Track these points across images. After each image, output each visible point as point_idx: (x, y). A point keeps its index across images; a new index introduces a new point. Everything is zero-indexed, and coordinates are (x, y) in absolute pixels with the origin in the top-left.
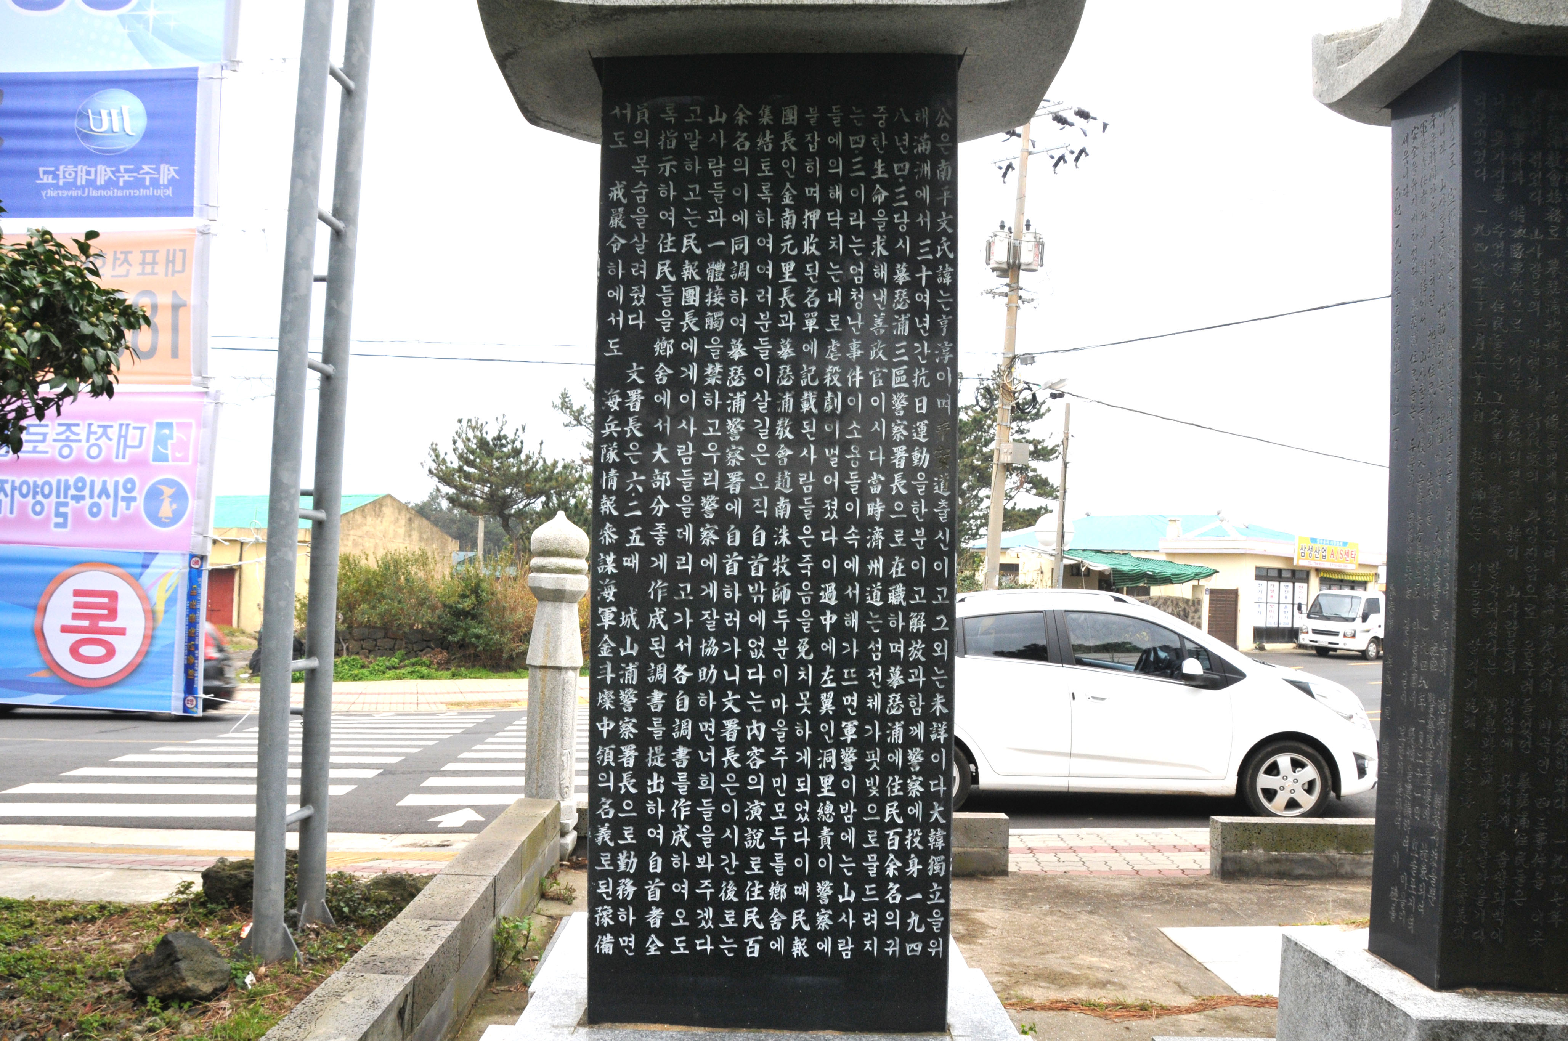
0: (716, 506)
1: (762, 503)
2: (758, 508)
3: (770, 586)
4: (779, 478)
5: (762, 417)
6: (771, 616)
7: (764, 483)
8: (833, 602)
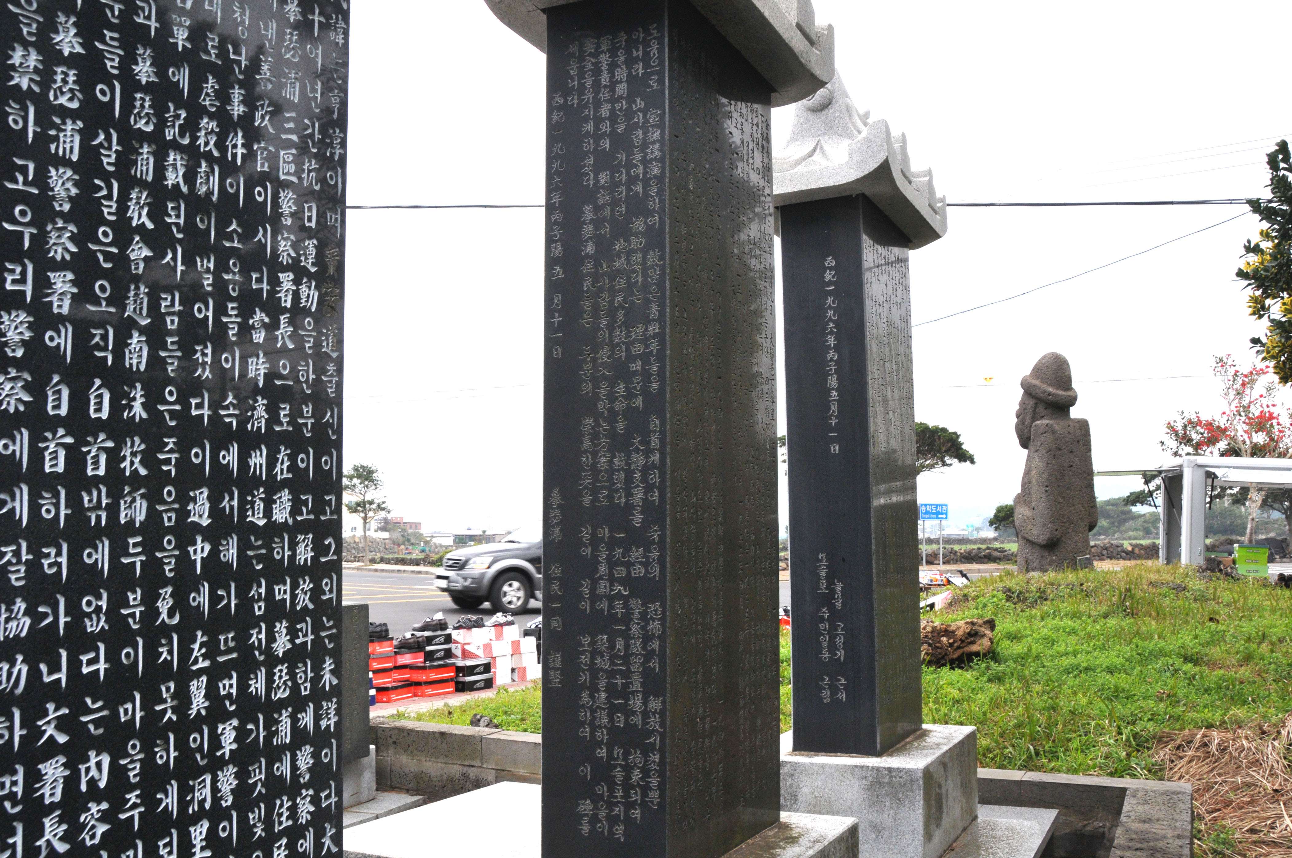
0: (27, 335)
1: (105, 337)
2: (98, 347)
3: (116, 495)
4: (132, 293)
5: (106, 177)
6: (119, 549)
7: (110, 301)
8: (205, 522)
